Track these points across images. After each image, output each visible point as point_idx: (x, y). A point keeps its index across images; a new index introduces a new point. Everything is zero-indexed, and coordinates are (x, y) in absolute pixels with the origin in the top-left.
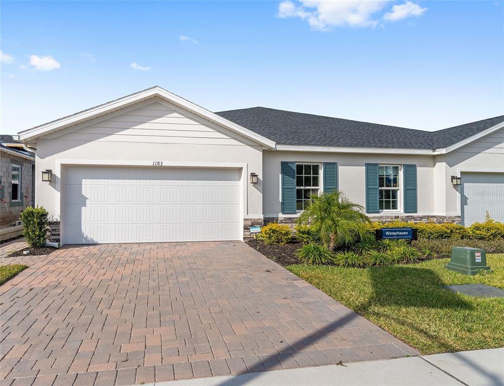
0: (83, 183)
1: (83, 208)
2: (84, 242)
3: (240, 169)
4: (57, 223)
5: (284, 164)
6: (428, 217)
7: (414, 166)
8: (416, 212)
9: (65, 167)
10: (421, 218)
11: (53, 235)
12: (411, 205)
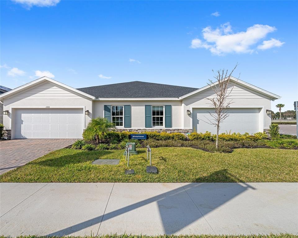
0: (22, 115)
1: (22, 125)
2: (22, 138)
3: (82, 109)
4: (10, 130)
5: (105, 106)
6: (178, 130)
7: (170, 106)
8: (171, 127)
9: (13, 109)
10: (174, 130)
11: (8, 135)
12: (169, 124)
